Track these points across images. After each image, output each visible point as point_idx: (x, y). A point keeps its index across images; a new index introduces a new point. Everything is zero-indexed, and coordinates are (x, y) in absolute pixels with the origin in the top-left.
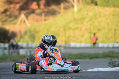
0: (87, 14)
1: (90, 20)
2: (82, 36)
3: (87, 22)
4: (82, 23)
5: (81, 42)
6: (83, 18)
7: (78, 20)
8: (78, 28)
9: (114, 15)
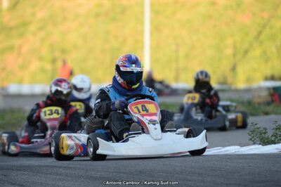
0: (34, 15)
1: (41, 29)
2: (23, 67)
3: (34, 34)
4: (21, 35)
5: (20, 82)
6: (25, 24)
7: (11, 29)
8: (11, 48)
9: (97, 15)
